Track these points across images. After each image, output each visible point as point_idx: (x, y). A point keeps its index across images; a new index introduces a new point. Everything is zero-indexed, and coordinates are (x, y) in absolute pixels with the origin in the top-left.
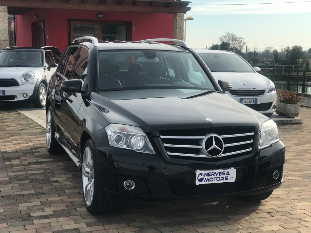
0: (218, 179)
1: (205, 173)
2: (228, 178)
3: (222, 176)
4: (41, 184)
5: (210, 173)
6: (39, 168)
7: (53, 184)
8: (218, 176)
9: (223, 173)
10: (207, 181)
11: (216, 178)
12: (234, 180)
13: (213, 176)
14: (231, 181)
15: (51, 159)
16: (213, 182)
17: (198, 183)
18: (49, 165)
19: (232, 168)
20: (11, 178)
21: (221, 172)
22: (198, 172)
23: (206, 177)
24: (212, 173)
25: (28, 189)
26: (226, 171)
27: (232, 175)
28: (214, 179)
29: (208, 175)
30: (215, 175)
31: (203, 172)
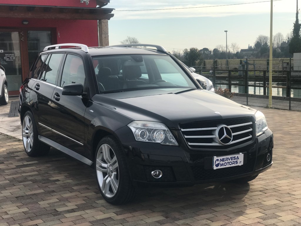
0: (231, 163)
1: (221, 159)
2: (237, 162)
3: (233, 161)
4: (44, 183)
5: (224, 158)
6: (30, 170)
7: (56, 182)
8: (230, 161)
9: (234, 158)
10: (222, 166)
11: (229, 162)
12: (242, 164)
13: (226, 161)
14: (240, 165)
15: (36, 162)
16: (227, 166)
17: (215, 168)
18: (38, 166)
19: (241, 153)
20: (11, 181)
21: (232, 157)
22: (215, 158)
23: (222, 162)
24: (226, 158)
25: (36, 189)
26: (236, 156)
27: (240, 159)
28: (227, 164)
29: (223, 160)
30: (228, 160)
31: (219, 158)
